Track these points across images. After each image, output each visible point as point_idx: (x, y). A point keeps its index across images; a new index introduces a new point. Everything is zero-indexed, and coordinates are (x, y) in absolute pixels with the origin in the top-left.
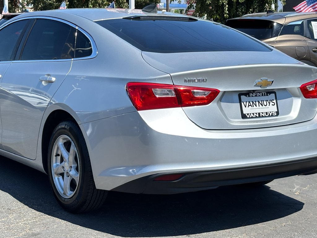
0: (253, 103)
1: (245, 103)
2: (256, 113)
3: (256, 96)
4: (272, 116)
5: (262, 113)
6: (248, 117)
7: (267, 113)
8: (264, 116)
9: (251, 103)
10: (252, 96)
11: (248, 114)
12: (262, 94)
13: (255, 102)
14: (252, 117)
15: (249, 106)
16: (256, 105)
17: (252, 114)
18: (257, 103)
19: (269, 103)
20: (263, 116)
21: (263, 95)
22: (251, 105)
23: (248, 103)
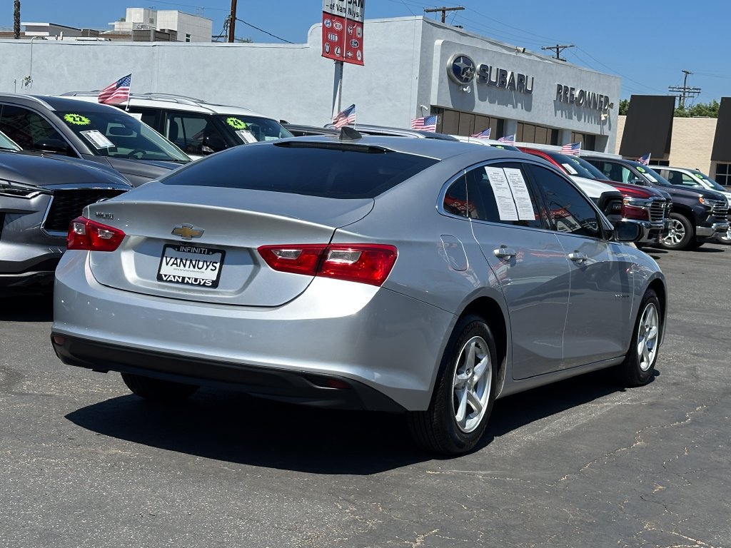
0: (181, 260)
1: (168, 259)
2: (179, 277)
3: (189, 251)
4: (204, 285)
5: (189, 278)
6: (165, 279)
7: (196, 280)
8: (190, 282)
9: (179, 261)
10: (184, 251)
11: (165, 276)
12: (201, 251)
13: (186, 260)
14: (171, 281)
15: (173, 264)
16: (185, 266)
17: (172, 276)
18: (188, 262)
19: (208, 266)
20: (188, 283)
21: (201, 253)
22: (177, 264)
23: (173, 260)
